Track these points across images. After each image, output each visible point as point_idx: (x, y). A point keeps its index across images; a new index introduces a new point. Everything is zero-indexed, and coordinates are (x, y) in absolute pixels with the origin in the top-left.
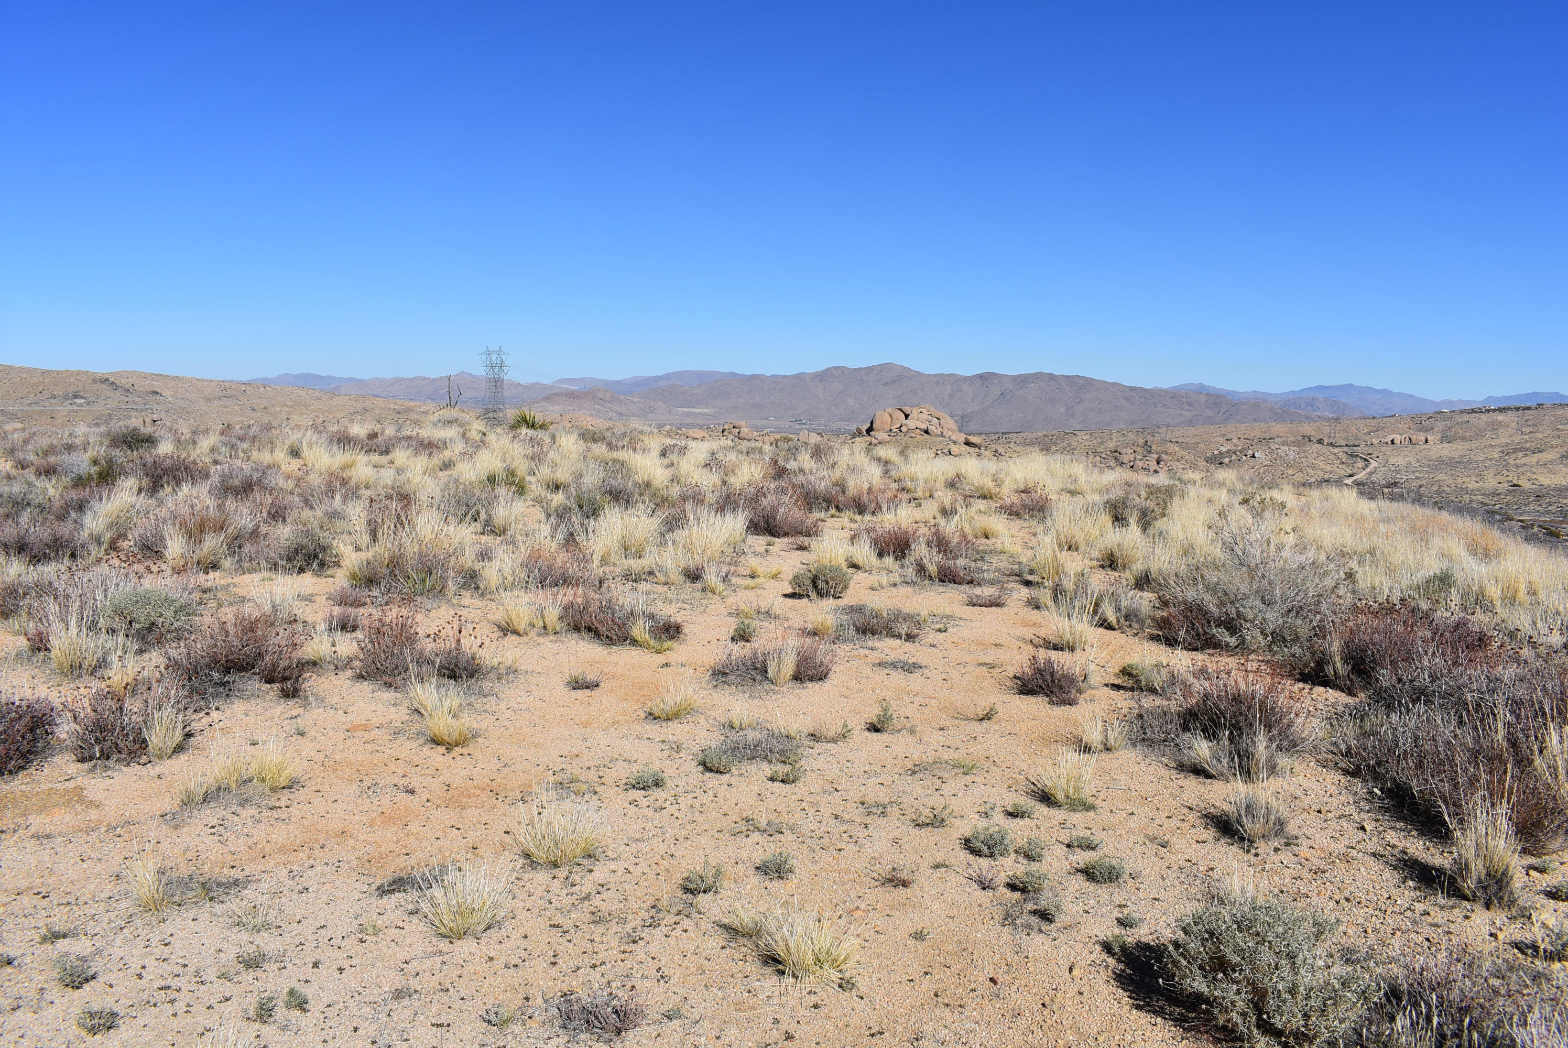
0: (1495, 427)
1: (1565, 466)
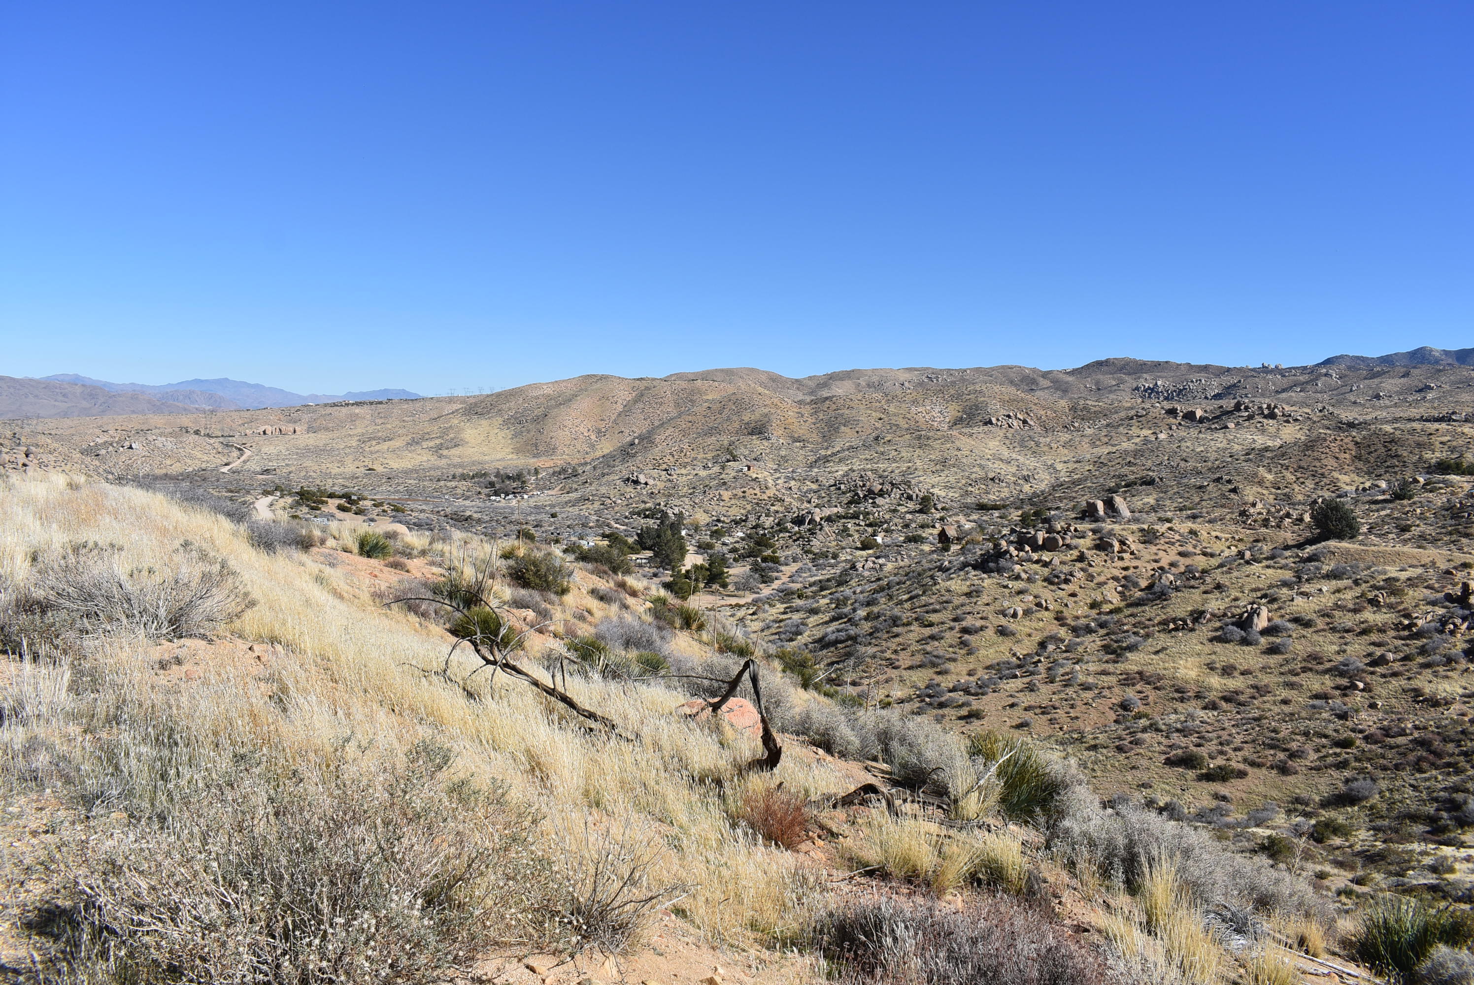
0: (353, 418)
1: (410, 452)
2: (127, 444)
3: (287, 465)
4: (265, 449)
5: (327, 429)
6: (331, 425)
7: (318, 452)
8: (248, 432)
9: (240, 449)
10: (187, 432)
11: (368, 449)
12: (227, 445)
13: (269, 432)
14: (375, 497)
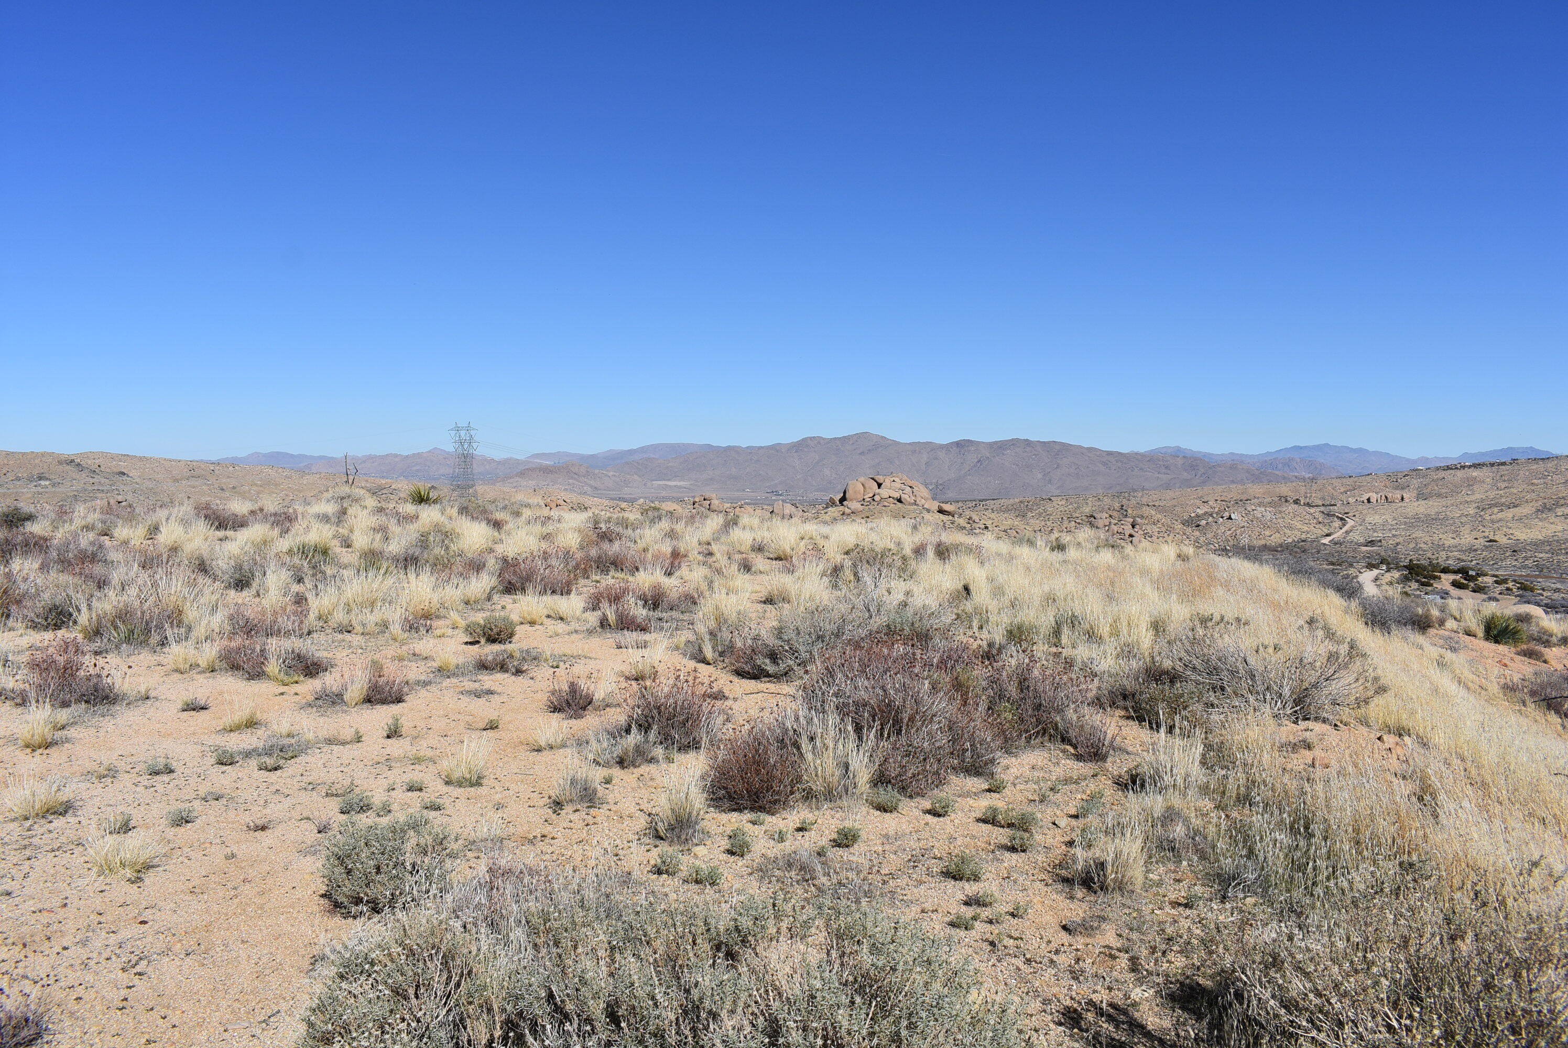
0: (1470, 483)
1: (1541, 520)
2: (1226, 514)
3: (1394, 536)
4: (1368, 519)
5: (1439, 495)
6: (1443, 491)
7: (1430, 521)
8: (1351, 500)
9: (1342, 519)
10: (1286, 501)
11: (1488, 518)
12: (1328, 515)
13: (1373, 500)
14: (1497, 573)
